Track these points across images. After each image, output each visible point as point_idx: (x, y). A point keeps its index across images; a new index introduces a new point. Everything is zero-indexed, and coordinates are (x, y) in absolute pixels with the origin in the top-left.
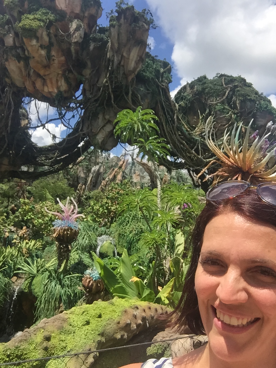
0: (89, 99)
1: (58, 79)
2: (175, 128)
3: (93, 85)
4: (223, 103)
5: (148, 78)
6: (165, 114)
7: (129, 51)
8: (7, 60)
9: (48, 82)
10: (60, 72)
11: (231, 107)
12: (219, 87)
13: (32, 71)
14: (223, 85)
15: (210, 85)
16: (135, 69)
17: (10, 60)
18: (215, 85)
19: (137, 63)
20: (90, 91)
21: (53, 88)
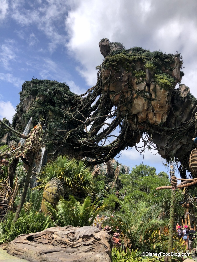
1: (164, 114)
8: (137, 97)
9: (158, 115)
10: (167, 111)
13: (151, 107)
17: (138, 98)
21: (159, 119)
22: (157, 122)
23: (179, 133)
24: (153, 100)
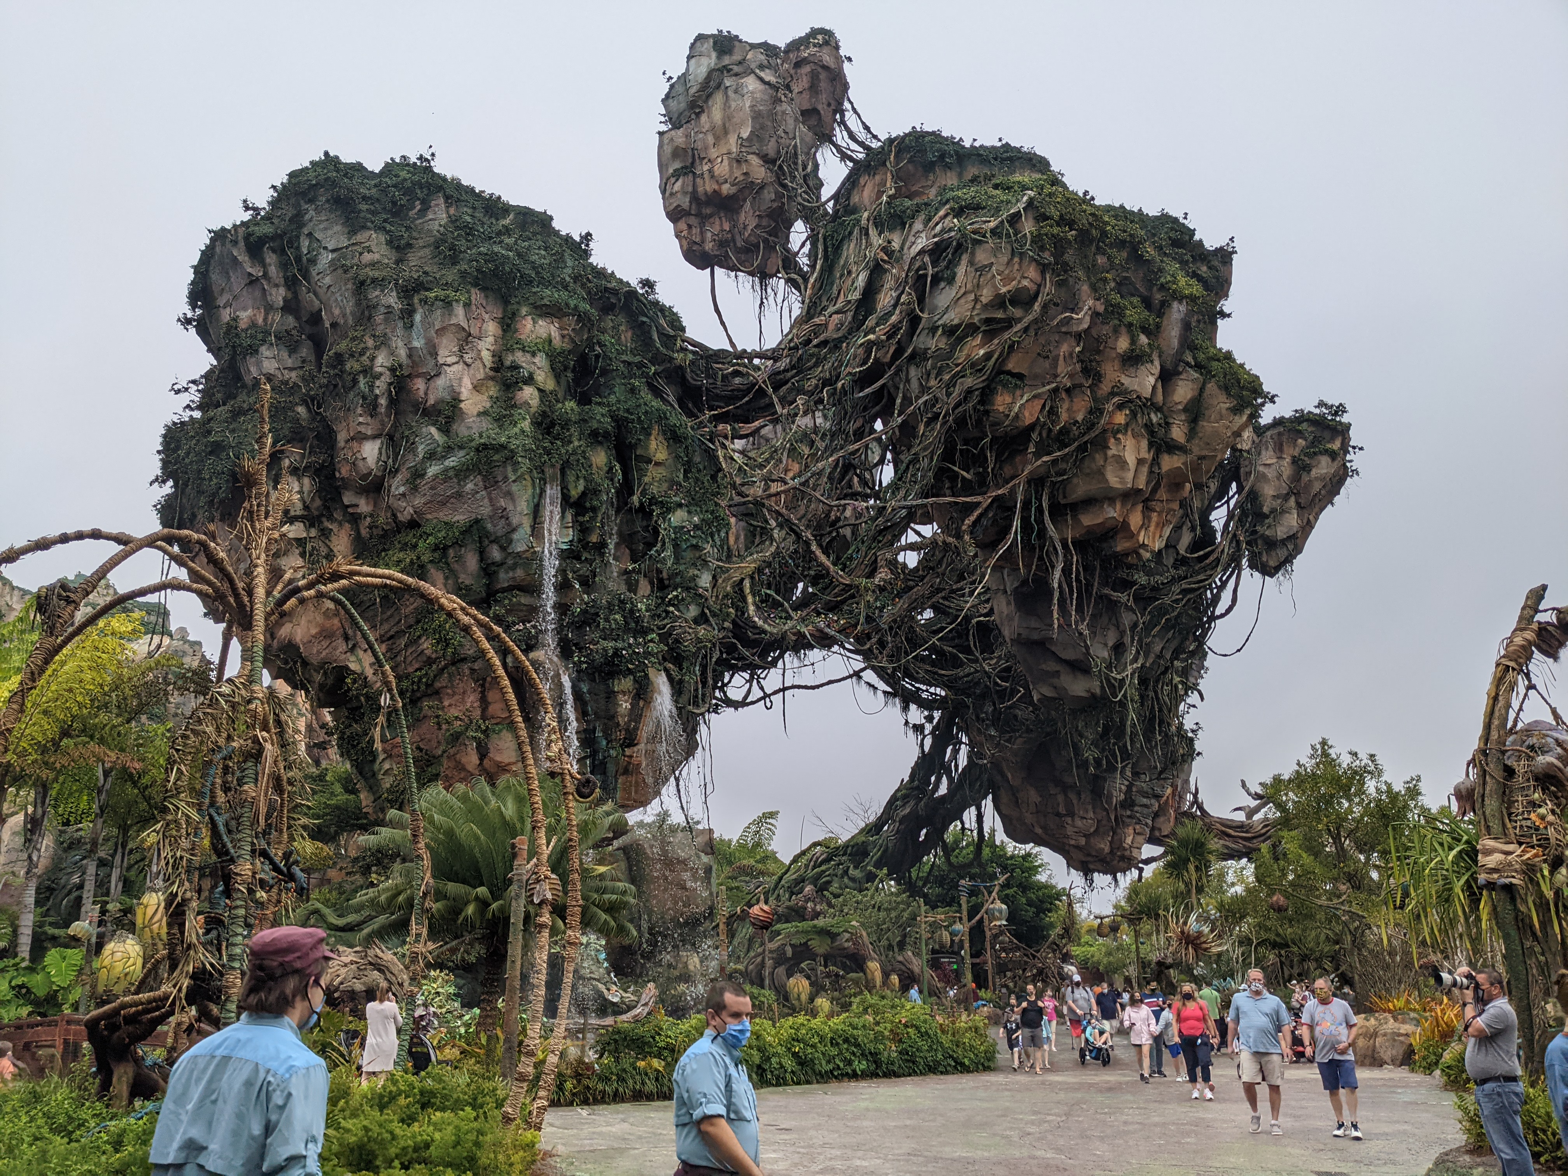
22: (1142, 551)
23: (1177, 601)
24: (1172, 447)
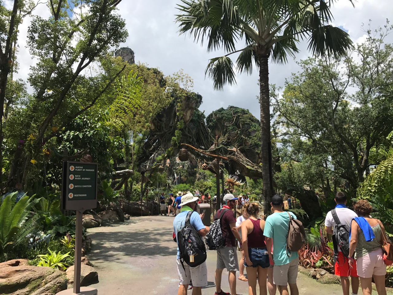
0: (166, 132)
2: (209, 142)
3: (167, 125)
4: (233, 125)
5: (195, 120)
6: (203, 134)
7: (187, 112)
11: (237, 126)
12: (230, 116)
14: (232, 115)
15: (226, 115)
16: (189, 119)
18: (228, 115)
19: (190, 117)
20: (166, 127)
